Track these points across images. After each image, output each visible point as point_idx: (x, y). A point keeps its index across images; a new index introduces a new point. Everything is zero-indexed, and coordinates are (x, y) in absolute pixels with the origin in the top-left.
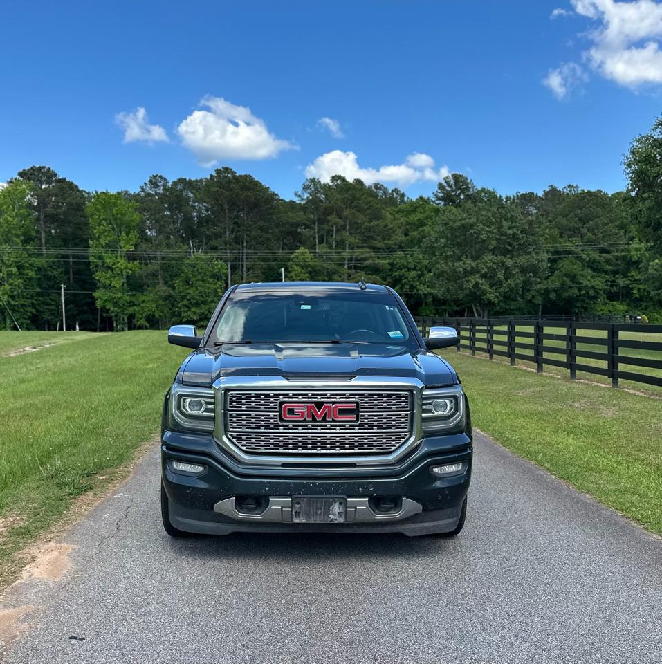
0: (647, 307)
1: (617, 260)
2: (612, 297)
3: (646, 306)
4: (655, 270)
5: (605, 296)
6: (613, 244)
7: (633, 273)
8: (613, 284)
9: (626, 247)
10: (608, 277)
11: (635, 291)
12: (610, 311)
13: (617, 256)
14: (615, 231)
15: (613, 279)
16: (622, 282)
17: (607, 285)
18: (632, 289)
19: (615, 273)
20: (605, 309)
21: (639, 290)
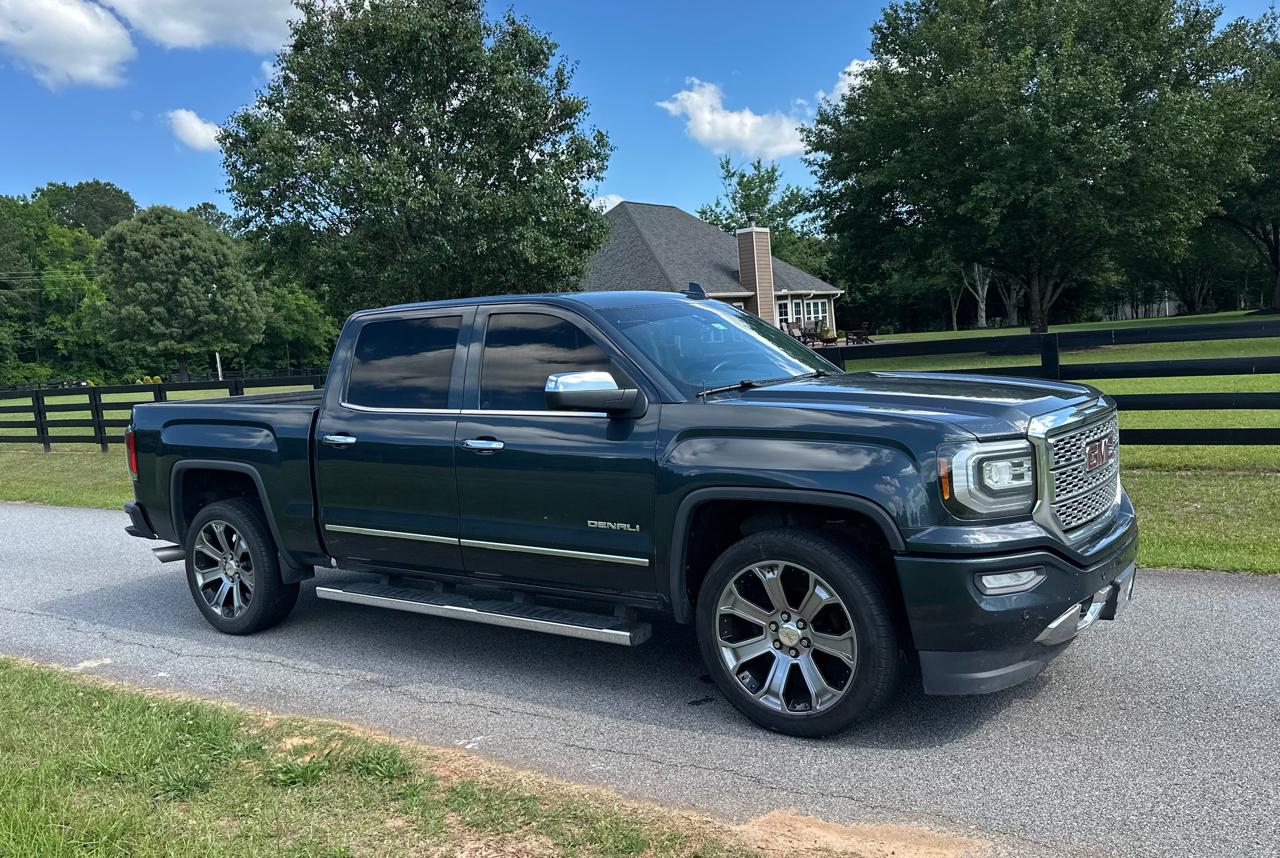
0: (80, 369)
1: (24, 298)
2: (26, 356)
3: (79, 367)
4: (110, 311)
5: (16, 355)
6: (14, 275)
7: (53, 318)
8: (25, 335)
9: (36, 279)
10: (16, 325)
11: (60, 346)
12: (26, 378)
13: (25, 293)
14: (16, 255)
15: (23, 328)
16: (38, 333)
17: (16, 339)
18: (56, 342)
19: (24, 319)
20: (19, 375)
21: (66, 343)
